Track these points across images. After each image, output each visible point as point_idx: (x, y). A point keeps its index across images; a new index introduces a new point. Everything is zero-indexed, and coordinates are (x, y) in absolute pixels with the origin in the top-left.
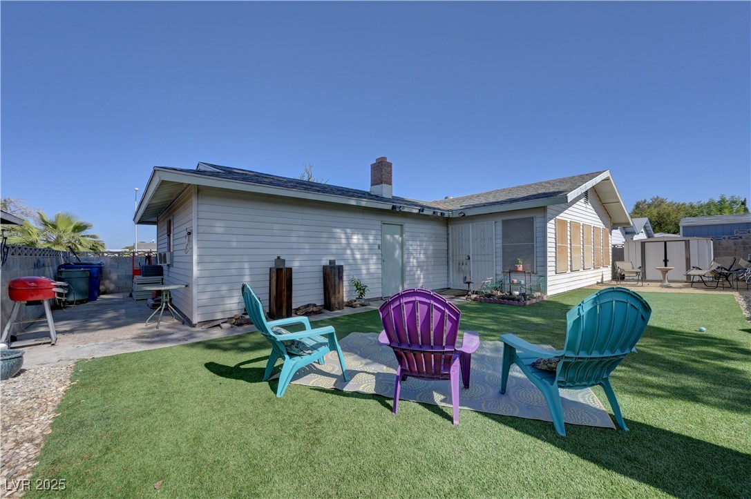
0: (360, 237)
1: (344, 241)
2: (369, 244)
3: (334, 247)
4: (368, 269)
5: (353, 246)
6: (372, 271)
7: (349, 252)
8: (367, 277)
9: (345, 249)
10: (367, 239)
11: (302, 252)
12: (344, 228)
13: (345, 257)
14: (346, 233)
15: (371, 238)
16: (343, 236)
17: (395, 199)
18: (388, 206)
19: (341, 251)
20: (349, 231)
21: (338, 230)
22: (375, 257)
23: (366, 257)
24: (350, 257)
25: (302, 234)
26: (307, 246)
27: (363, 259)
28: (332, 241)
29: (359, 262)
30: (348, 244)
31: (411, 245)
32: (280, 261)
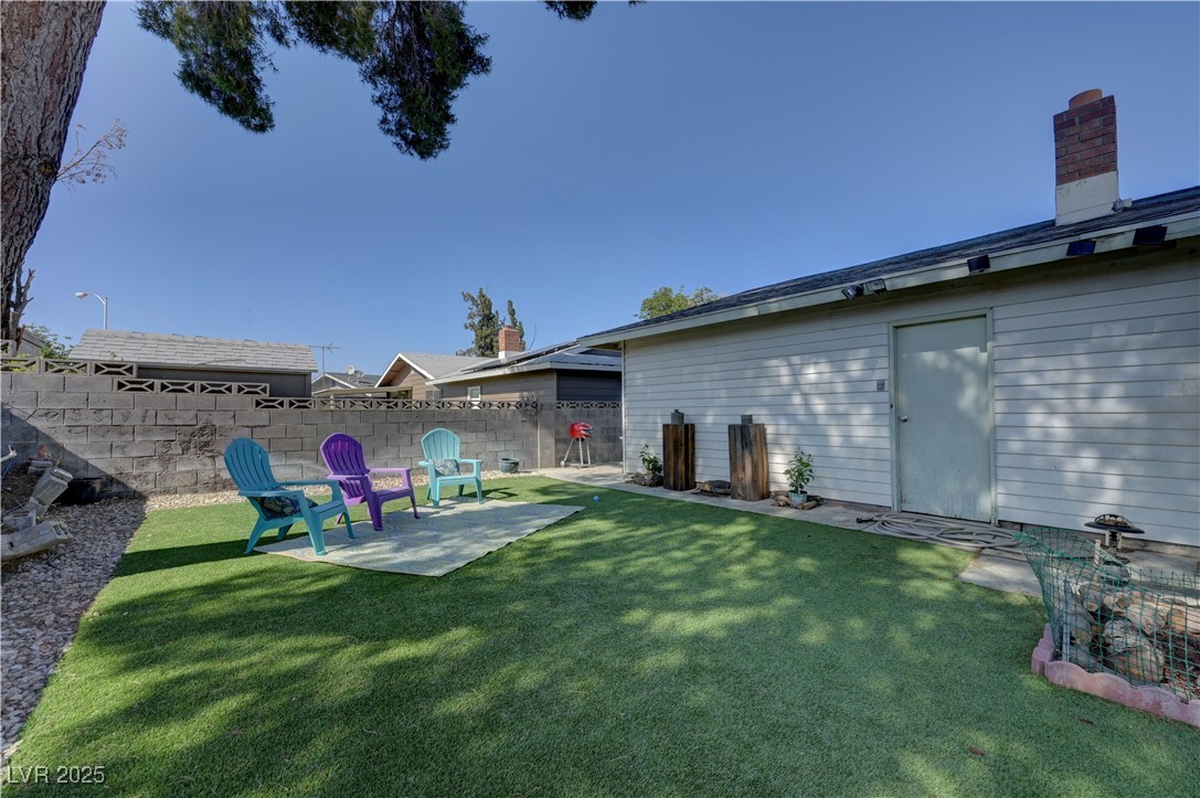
0: (824, 367)
1: (786, 380)
2: (850, 381)
3: (767, 392)
4: (847, 437)
5: (806, 389)
6: (859, 441)
7: (797, 400)
8: (844, 453)
9: (789, 395)
10: (843, 371)
11: (717, 402)
12: (787, 356)
13: (790, 410)
14: (790, 365)
15: (855, 368)
16: (784, 371)
17: (1141, 207)
18: (1056, 251)
19: (780, 400)
20: (796, 360)
21: (774, 362)
22: (867, 410)
23: (841, 409)
24: (801, 410)
25: (716, 376)
26: (723, 393)
27: (833, 414)
28: (764, 382)
29: (823, 420)
30: (796, 385)
31: (1036, 371)
32: (678, 415)
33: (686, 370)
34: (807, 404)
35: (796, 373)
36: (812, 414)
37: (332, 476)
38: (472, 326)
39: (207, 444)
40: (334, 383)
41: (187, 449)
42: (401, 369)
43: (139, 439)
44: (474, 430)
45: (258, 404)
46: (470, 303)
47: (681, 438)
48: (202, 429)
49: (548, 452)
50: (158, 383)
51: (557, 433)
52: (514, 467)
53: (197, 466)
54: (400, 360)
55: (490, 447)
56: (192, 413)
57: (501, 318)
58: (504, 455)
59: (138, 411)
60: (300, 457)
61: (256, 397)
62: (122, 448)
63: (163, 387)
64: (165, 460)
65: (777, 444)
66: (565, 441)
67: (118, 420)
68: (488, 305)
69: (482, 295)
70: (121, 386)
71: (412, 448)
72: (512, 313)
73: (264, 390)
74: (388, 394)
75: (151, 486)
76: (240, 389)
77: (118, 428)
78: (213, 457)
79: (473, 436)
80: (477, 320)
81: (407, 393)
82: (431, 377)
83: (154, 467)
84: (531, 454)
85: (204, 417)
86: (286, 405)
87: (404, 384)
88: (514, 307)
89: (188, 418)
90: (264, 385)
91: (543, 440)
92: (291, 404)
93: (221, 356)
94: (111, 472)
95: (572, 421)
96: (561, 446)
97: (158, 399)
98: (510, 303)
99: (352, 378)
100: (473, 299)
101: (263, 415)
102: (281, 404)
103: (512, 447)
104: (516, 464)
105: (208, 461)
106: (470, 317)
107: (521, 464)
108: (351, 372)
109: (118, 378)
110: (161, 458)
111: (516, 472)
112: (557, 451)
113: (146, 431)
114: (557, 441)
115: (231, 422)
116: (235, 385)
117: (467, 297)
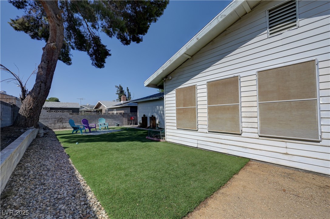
32: (144, 115)
33: (149, 107)
34: (160, 112)
35: (159, 107)
36: (161, 113)
37: (83, 125)
38: (118, 93)
39: (61, 121)
40: (84, 108)
41: (58, 122)
42: (99, 105)
43: (50, 120)
44: (111, 118)
45: (70, 114)
46: (117, 88)
47: (144, 118)
48: (61, 118)
49: (126, 123)
50: (53, 111)
51: (128, 119)
52: (118, 125)
53: (60, 125)
54: (99, 102)
55: (114, 121)
56: (59, 116)
57: (125, 92)
58: (117, 123)
59: (50, 115)
62: (48, 122)
63: (54, 111)
64: (55, 124)
65: (157, 118)
66: (130, 120)
67: (47, 117)
68: (122, 88)
69: (120, 86)
70: (47, 111)
72: (128, 90)
73: (71, 112)
74: (97, 110)
75: (52, 128)
76: (67, 112)
77: (47, 118)
79: (110, 119)
80: (119, 92)
81: (101, 110)
82: (106, 107)
83: (53, 125)
84: (123, 123)
85: (61, 116)
86: (75, 114)
87: (100, 108)
88: (128, 89)
89: (58, 116)
91: (125, 120)
92: (76, 114)
93: (63, 106)
94: (46, 125)
95: (132, 116)
96: (129, 121)
97: (53, 113)
98: (127, 88)
99: (88, 106)
100: (118, 87)
101: (71, 116)
102: (74, 114)
103: (118, 121)
104: (119, 124)
105: (62, 124)
106: (117, 91)
107: (120, 125)
108: (88, 105)
109: (47, 110)
110: (54, 123)
111: (119, 126)
112: (128, 122)
113: (51, 119)
114: (128, 120)
115: (65, 117)
116: (66, 111)
117: (117, 87)
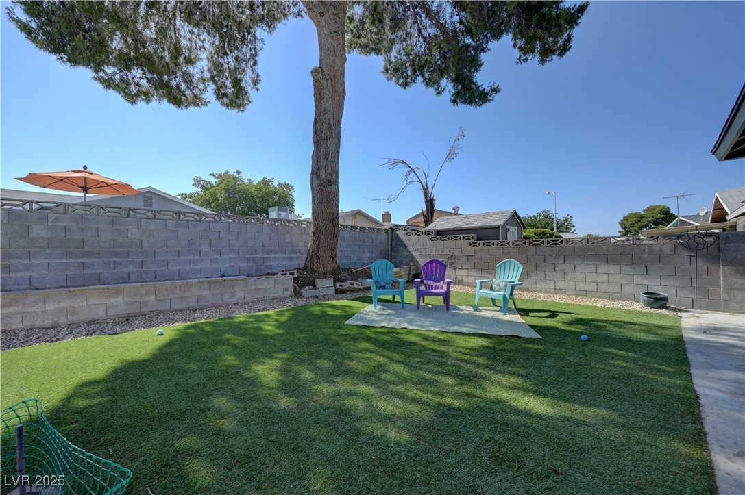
39: (453, 263)
45: (470, 244)
48: (452, 256)
50: (439, 237)
53: (450, 273)
56: (448, 250)
59: (434, 249)
60: (488, 273)
61: (469, 241)
63: (441, 239)
67: (430, 252)
70: (430, 239)
71: (555, 274)
73: (473, 238)
76: (464, 238)
77: (430, 255)
78: (455, 269)
82: (729, 213)
85: (452, 251)
90: (472, 235)
92: (484, 244)
97: (439, 243)
101: (473, 250)
102: (479, 245)
105: (453, 271)
108: (703, 213)
109: (430, 236)
115: (461, 254)
116: (462, 236)
